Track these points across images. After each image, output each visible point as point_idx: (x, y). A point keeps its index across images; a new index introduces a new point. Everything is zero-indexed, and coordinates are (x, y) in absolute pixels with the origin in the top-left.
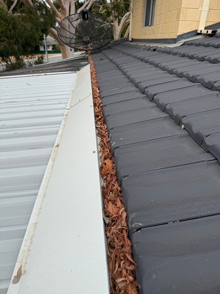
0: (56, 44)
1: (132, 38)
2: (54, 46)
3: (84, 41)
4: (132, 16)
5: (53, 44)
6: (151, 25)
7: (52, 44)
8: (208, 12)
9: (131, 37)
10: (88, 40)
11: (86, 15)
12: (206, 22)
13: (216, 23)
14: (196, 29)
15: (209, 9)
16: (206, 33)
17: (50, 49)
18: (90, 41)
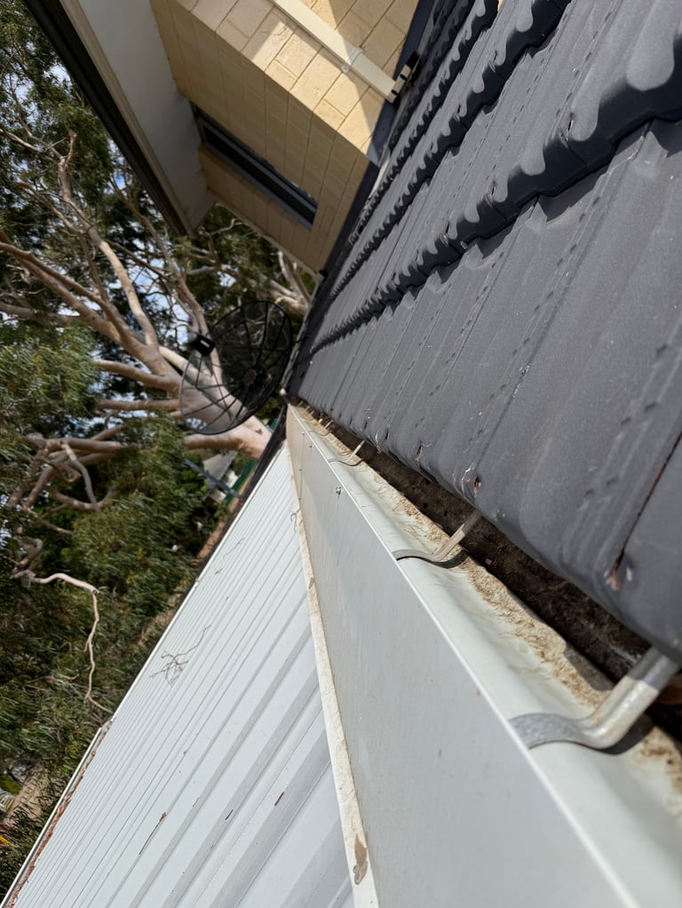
0: (233, 458)
1: (321, 272)
2: (231, 467)
3: (251, 385)
4: (275, 239)
5: (228, 464)
6: (316, 207)
7: (226, 468)
8: (364, 52)
9: (316, 273)
10: (256, 374)
11: (203, 342)
12: (382, 69)
13: (401, 47)
14: (382, 100)
15: (361, 47)
16: (404, 81)
17: (233, 478)
18: (261, 372)
